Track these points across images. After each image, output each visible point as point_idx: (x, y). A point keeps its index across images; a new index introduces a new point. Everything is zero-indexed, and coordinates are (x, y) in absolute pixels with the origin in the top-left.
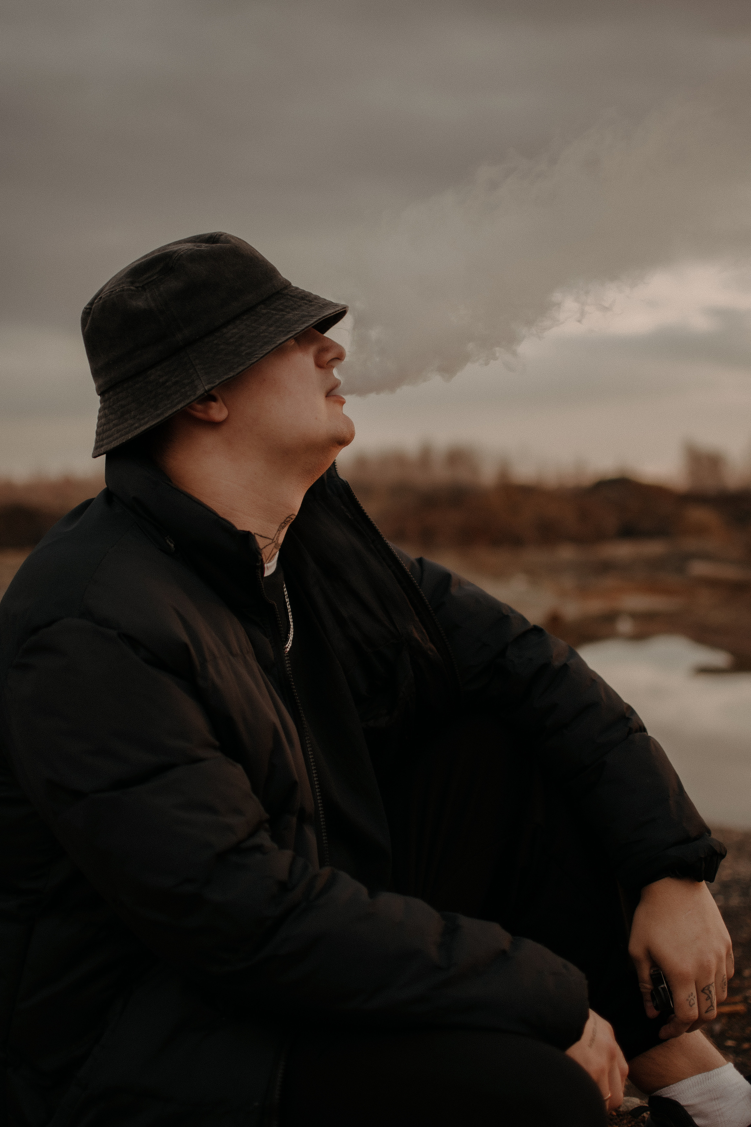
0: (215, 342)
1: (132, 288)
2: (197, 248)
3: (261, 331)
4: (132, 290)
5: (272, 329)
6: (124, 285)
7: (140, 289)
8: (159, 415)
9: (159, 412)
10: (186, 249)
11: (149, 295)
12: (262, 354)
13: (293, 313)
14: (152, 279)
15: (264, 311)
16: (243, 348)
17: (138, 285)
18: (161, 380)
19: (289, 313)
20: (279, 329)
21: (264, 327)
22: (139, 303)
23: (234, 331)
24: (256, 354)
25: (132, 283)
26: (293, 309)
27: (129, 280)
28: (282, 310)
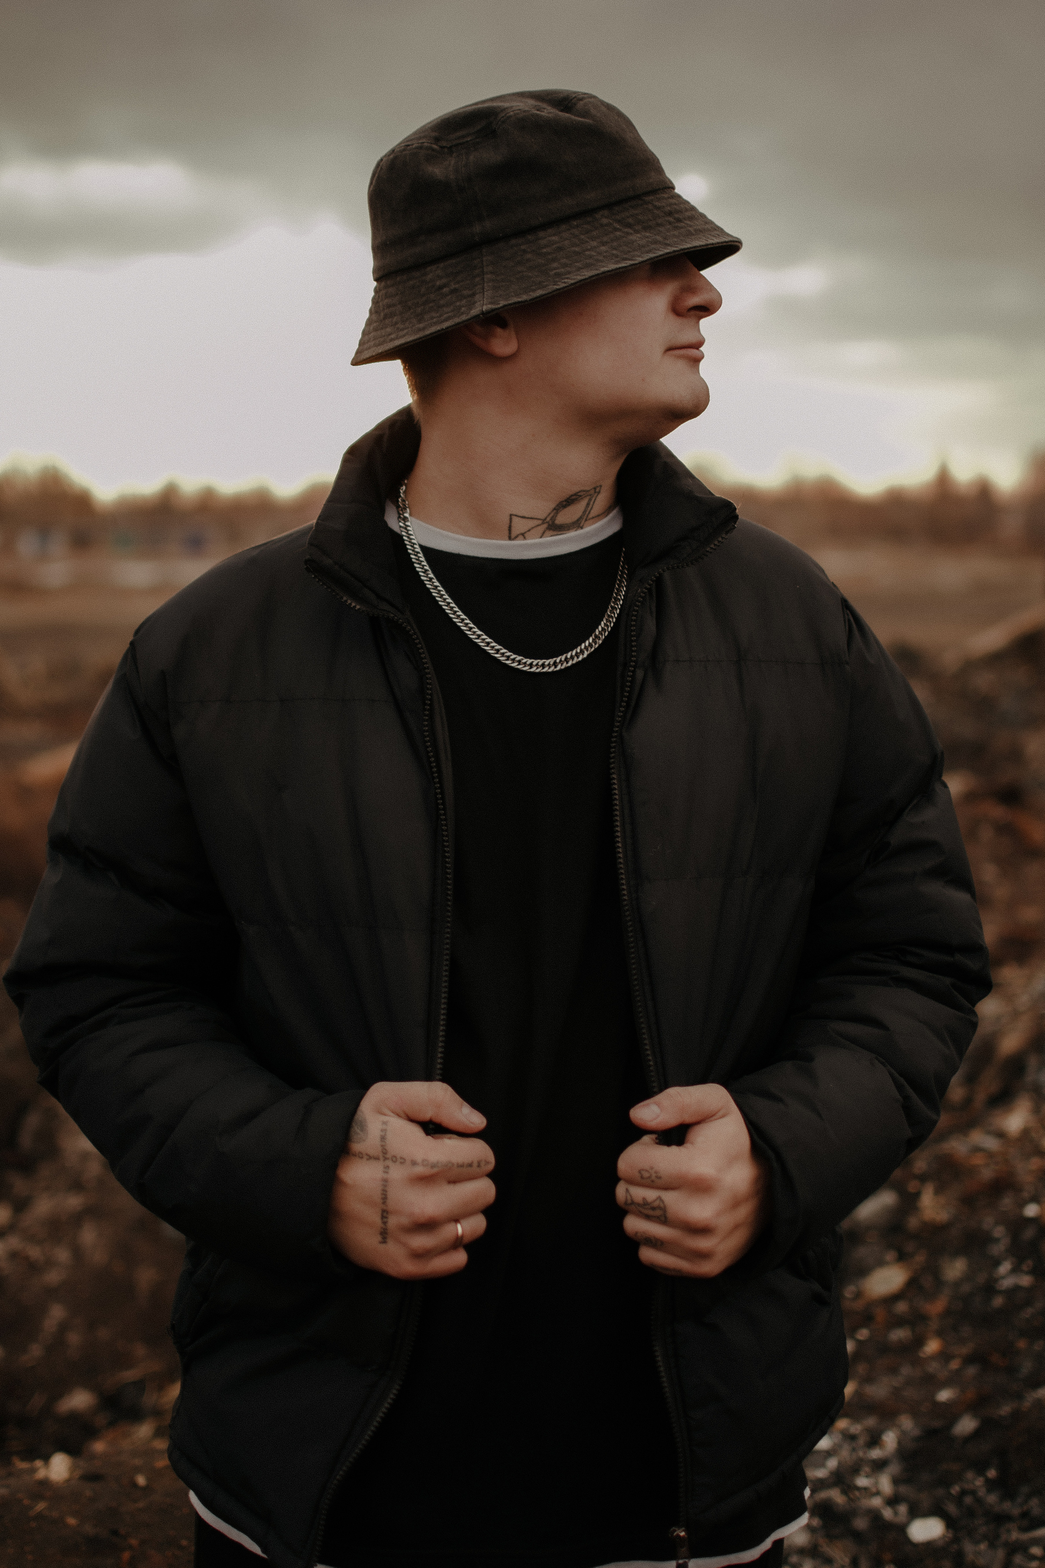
0: (523, 247)
1: (435, 146)
2: (536, 112)
3: (589, 247)
4: (433, 150)
5: (603, 248)
6: (424, 141)
7: (446, 150)
8: (420, 330)
9: (421, 325)
10: (519, 110)
11: (453, 162)
12: (574, 279)
13: (643, 234)
14: (466, 140)
15: (605, 221)
16: (555, 265)
17: (444, 144)
18: (438, 283)
19: (637, 232)
20: (614, 252)
21: (595, 244)
22: (437, 171)
23: (554, 238)
24: (567, 278)
25: (437, 140)
26: (645, 229)
27: (434, 134)
28: (629, 226)
